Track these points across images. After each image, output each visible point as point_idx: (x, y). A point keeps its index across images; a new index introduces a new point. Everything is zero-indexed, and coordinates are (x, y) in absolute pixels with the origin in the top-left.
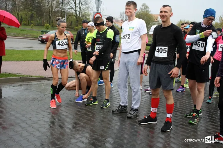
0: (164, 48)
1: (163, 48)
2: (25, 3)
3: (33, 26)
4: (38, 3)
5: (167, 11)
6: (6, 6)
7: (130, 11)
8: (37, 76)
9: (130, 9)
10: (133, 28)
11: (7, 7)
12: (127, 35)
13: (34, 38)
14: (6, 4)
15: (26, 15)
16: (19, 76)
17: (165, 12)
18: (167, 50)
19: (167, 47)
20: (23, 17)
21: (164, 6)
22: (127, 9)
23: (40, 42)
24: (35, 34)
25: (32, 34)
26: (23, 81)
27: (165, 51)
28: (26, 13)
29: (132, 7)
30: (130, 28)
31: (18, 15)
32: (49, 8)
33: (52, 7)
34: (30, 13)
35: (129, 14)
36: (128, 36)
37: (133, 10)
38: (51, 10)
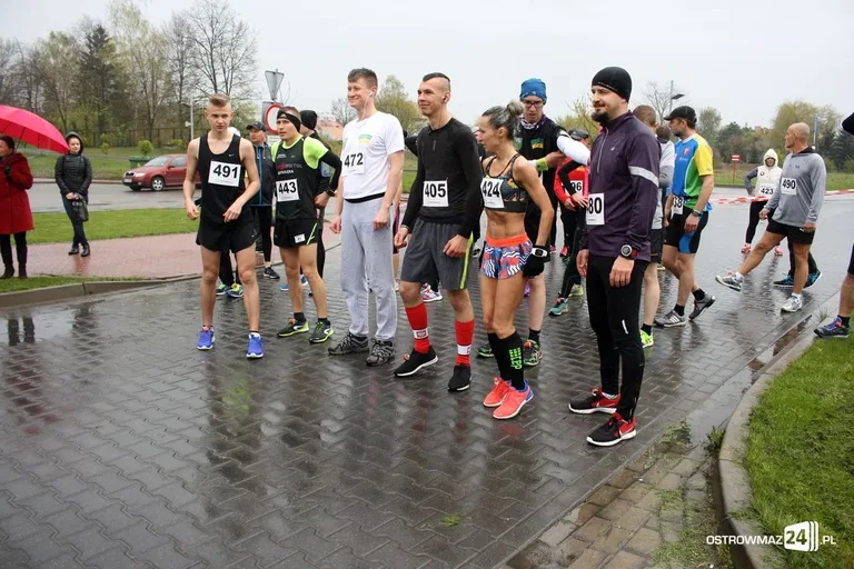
0: (440, 185)
1: (437, 183)
2: (81, 89)
3: (105, 147)
4: (115, 87)
5: (432, 89)
6: (29, 99)
7: (359, 92)
8: (127, 276)
9: (356, 89)
10: (369, 137)
11: (33, 100)
12: (354, 156)
13: (112, 178)
14: (30, 93)
15: (86, 119)
16: (78, 280)
17: (428, 92)
18: (446, 188)
19: (445, 182)
20: (80, 124)
21: (427, 78)
22: (350, 89)
23: (128, 188)
24: (114, 168)
25: (106, 168)
26: (91, 293)
27: (441, 192)
28: (86, 113)
29: (361, 82)
30: (361, 137)
31: (65, 122)
32: (146, 98)
33: (155, 96)
34: (96, 113)
35: (356, 102)
36: (357, 159)
37: (367, 90)
38: (151, 103)
